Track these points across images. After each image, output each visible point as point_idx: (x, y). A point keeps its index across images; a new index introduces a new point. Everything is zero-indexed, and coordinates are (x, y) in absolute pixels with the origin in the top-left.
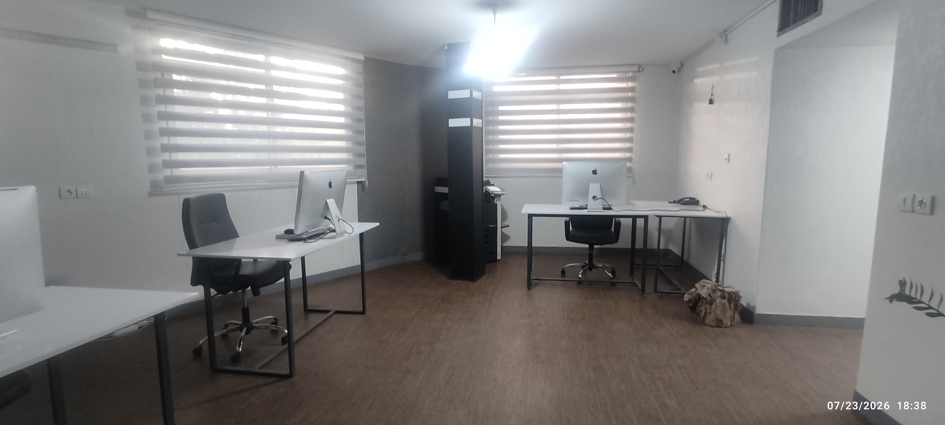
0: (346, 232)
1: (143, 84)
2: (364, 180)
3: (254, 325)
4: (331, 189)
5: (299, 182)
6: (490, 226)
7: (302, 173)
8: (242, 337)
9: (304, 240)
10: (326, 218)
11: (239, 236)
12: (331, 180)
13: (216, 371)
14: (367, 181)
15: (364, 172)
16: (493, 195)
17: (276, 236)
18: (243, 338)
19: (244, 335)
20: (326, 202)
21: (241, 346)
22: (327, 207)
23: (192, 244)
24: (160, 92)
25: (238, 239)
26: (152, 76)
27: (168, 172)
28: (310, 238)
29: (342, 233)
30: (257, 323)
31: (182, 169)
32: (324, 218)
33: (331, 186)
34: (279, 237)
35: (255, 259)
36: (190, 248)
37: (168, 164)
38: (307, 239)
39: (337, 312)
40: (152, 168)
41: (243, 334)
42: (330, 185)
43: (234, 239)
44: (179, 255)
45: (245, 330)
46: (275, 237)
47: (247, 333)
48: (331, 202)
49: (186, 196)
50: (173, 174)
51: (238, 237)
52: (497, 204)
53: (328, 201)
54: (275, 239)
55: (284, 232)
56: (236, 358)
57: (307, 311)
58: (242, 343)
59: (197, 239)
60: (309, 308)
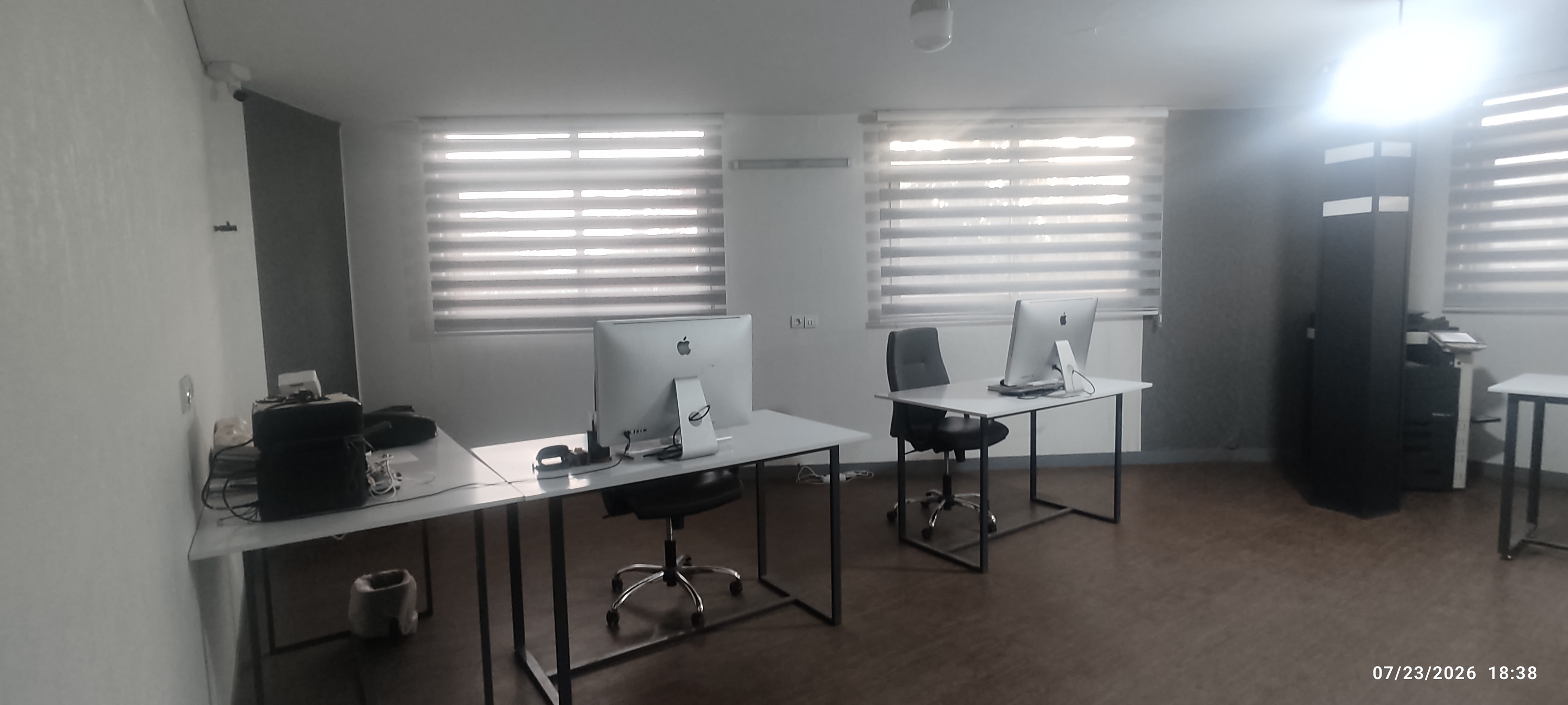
0: (1083, 391)
1: (870, 198)
2: (1156, 313)
3: (955, 499)
4: (1063, 326)
5: (1013, 316)
6: (1434, 414)
7: (1018, 303)
8: (936, 511)
9: (1019, 395)
10: (1055, 367)
11: (950, 382)
12: (1064, 314)
13: (904, 542)
14: (1161, 316)
15: (1156, 300)
16: (1448, 350)
17: (989, 387)
18: (938, 512)
19: (941, 509)
20: (1055, 345)
21: (935, 520)
22: (1055, 351)
23: (894, 387)
24: (885, 205)
25: (948, 385)
26: (878, 187)
27: (887, 300)
28: (1028, 393)
29: (1075, 392)
30: (960, 498)
31: (902, 296)
32: (1051, 368)
33: (1065, 322)
34: (991, 389)
35: (966, 413)
36: (892, 391)
37: (889, 291)
38: (1024, 395)
39: (1075, 512)
40: (872, 296)
41: (940, 507)
42: (1063, 320)
43: (945, 385)
44: (876, 396)
45: (943, 502)
46: (987, 388)
47: (947, 507)
48: (1064, 348)
49: (892, 330)
50: (893, 303)
51: (948, 383)
52: (1459, 370)
53: (1057, 343)
54: (987, 391)
55: (999, 383)
56: (928, 533)
57: (1035, 501)
58: (936, 517)
59: (899, 380)
60: (1038, 497)
